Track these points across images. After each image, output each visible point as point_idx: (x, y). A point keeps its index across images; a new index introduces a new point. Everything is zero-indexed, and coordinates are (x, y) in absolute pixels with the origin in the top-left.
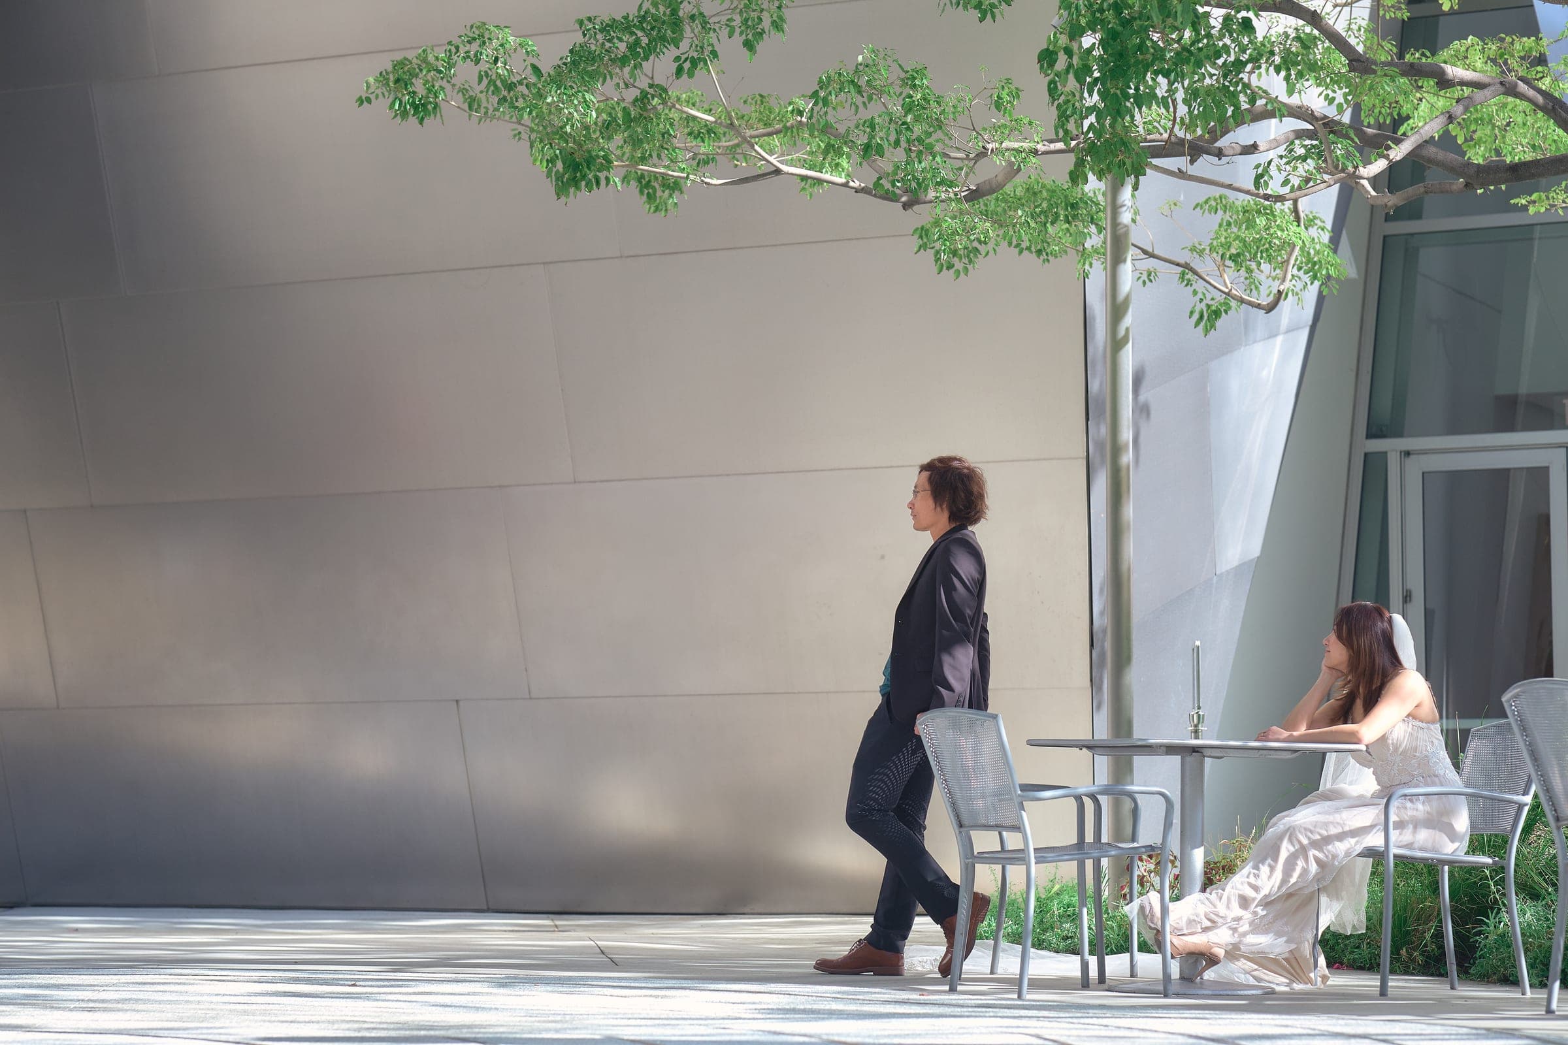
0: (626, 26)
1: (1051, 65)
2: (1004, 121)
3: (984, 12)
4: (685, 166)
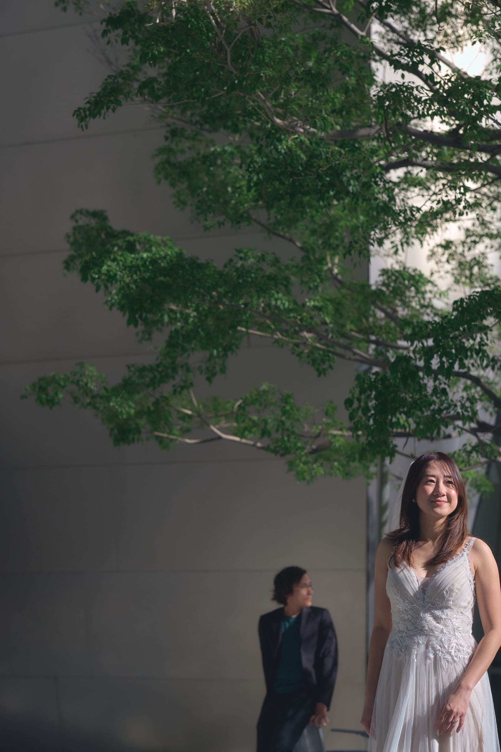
0: (151, 369)
1: (351, 405)
2: (329, 421)
3: (321, 372)
4: (177, 432)
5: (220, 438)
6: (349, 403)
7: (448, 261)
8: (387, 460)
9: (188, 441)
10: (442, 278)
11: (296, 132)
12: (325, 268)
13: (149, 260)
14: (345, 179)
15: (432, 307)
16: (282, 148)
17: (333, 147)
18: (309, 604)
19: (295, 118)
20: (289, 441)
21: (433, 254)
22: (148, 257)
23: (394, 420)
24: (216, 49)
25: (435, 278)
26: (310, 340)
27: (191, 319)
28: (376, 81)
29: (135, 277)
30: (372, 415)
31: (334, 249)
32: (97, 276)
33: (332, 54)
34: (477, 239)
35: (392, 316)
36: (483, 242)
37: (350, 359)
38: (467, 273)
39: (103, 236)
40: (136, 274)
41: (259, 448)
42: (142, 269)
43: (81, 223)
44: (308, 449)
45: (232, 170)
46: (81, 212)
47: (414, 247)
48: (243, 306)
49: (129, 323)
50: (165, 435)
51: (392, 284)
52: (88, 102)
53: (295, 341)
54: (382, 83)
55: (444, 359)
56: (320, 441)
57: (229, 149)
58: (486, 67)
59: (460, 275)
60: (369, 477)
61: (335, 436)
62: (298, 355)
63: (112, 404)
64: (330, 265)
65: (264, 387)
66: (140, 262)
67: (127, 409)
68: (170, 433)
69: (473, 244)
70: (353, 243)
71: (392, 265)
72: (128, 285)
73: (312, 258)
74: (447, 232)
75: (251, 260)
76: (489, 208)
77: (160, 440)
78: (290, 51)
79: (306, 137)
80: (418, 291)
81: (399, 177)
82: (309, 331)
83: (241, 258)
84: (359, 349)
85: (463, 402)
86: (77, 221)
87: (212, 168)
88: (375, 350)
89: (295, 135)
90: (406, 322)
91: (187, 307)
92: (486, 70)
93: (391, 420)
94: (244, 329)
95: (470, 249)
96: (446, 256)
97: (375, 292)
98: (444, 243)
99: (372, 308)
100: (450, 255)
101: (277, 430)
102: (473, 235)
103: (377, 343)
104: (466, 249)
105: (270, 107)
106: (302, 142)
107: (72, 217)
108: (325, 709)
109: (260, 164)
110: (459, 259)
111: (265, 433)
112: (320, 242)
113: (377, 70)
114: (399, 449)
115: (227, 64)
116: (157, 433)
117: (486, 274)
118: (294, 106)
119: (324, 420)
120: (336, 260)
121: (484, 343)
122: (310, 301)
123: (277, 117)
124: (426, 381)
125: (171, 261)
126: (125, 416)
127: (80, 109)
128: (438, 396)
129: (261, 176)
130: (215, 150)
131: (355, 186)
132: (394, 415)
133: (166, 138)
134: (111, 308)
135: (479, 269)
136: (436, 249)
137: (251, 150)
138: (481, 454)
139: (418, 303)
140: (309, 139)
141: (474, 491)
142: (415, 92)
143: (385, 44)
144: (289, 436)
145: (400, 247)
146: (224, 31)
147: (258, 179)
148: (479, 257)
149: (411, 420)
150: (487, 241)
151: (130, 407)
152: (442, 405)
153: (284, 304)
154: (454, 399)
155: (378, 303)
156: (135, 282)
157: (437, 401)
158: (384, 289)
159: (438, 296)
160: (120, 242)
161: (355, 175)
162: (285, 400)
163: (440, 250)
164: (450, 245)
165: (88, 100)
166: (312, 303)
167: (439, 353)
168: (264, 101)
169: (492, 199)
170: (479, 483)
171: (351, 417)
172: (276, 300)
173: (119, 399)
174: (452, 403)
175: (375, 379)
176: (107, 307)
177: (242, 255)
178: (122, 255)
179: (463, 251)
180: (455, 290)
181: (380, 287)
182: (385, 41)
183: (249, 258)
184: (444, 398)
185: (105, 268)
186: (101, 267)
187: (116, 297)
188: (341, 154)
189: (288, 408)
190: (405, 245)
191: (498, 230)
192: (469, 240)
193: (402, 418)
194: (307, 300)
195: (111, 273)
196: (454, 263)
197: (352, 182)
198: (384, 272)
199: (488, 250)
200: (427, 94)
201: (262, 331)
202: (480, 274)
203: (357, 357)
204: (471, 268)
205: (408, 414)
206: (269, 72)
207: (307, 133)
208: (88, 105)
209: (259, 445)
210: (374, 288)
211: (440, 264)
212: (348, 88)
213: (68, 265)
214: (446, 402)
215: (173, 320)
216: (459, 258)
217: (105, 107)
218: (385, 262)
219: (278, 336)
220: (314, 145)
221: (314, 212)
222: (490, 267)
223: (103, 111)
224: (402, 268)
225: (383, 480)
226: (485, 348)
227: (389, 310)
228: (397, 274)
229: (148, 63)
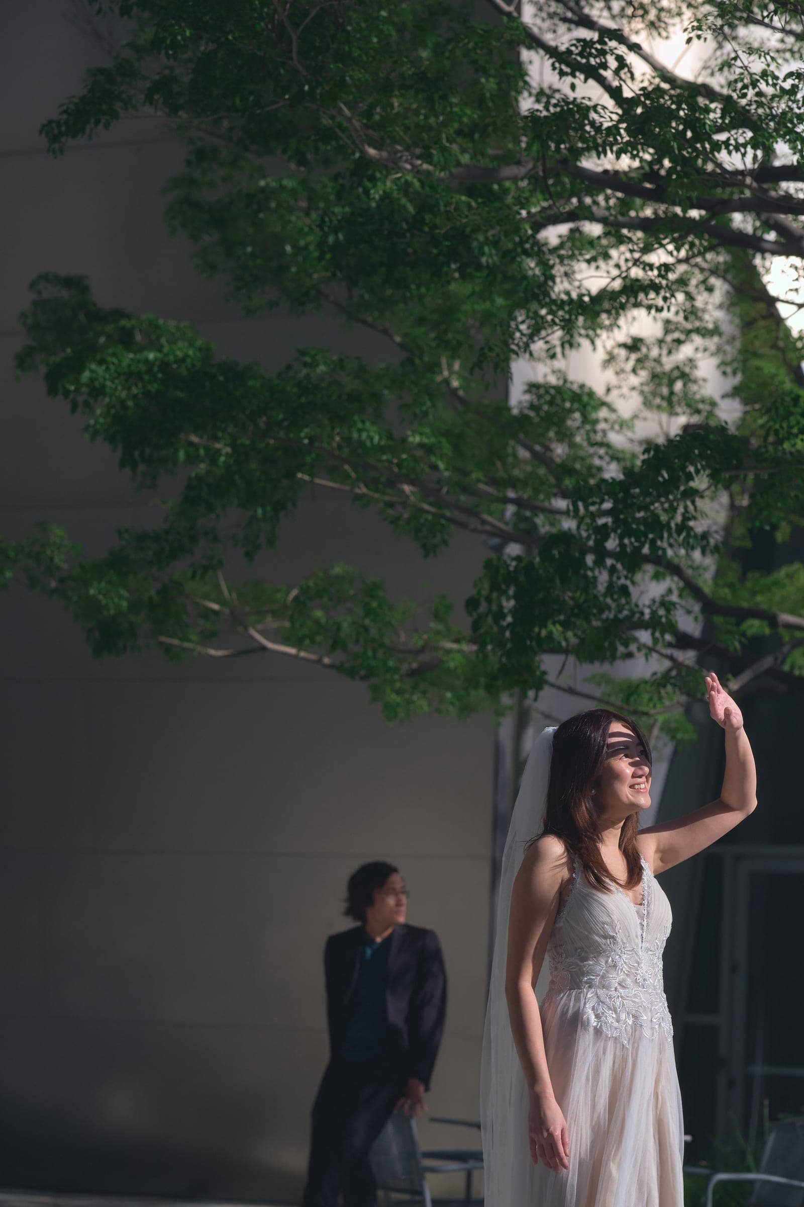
0: (156, 537)
1: (475, 608)
2: (440, 627)
3: (428, 550)
4: (194, 637)
5: (264, 648)
6: (472, 604)
7: (634, 371)
8: (531, 694)
9: (212, 652)
10: (624, 398)
11: (399, 169)
12: (439, 378)
13: (158, 363)
14: (475, 244)
15: (608, 446)
16: (376, 194)
17: (458, 196)
18: (402, 919)
19: (399, 148)
20: (375, 657)
21: (611, 359)
22: (156, 359)
23: (544, 633)
24: (274, 35)
25: (612, 398)
26: (412, 498)
27: (222, 459)
28: (530, 86)
29: (135, 390)
30: (509, 624)
31: (454, 351)
32: (72, 388)
33: (461, 45)
34: (683, 337)
35: (542, 458)
36: (692, 341)
37: (475, 530)
38: (665, 391)
39: (82, 317)
40: (136, 385)
41: (326, 666)
42: (146, 378)
43: (46, 295)
44: (405, 667)
45: (293, 218)
46: (45, 278)
47: (582, 350)
48: (306, 441)
49: (122, 465)
50: (175, 642)
51: (546, 408)
52: (65, 112)
53: (387, 498)
54: (538, 90)
55: (626, 541)
56: (425, 657)
57: (289, 183)
58: (705, 62)
59: (654, 394)
60: (500, 713)
61: (448, 651)
62: (392, 522)
63: (92, 592)
64: (446, 373)
65: (338, 570)
66: (143, 367)
67: (116, 600)
68: (185, 639)
69: (676, 344)
70: (486, 351)
71: (545, 376)
72: (123, 403)
73: (417, 361)
74: (636, 324)
75: (322, 368)
76: (702, 288)
77: (168, 648)
78: (393, 33)
79: (414, 177)
80: (585, 419)
81: (560, 236)
82: (412, 482)
83: (305, 365)
84: (490, 513)
85: (654, 608)
86: (39, 293)
87: (261, 215)
88: (516, 514)
89: (397, 173)
90: (565, 469)
91: (216, 439)
92: (705, 68)
93: (539, 633)
94: (306, 478)
95: (670, 352)
96: (631, 363)
97: (515, 419)
98: (629, 341)
99: (512, 443)
100: (639, 361)
101: (357, 641)
102: (677, 329)
103: (518, 502)
104: (665, 352)
105: (359, 128)
106: (408, 184)
107: (33, 285)
108: (422, 1089)
109: (339, 217)
110: (653, 368)
111: (337, 644)
112: (432, 335)
113: (531, 62)
114: (551, 678)
115: (291, 59)
116: (163, 639)
117: (695, 393)
118: (397, 129)
119: (432, 625)
120: (457, 366)
121: (690, 516)
122: (413, 435)
123: (370, 145)
124: (597, 573)
125: (193, 366)
126: (112, 612)
127: (50, 122)
128: (616, 597)
129: (341, 237)
130: (267, 185)
131: (491, 255)
132: (543, 625)
133: (188, 163)
134: (93, 438)
135: (685, 385)
136: (616, 351)
137: (325, 186)
138: (680, 689)
139: (585, 437)
140: (420, 180)
141: (666, 738)
142: (593, 115)
143: (543, 20)
144: (375, 651)
145: (558, 350)
146: (288, 6)
147: (337, 240)
148: (684, 365)
149: (570, 634)
150: (697, 340)
151: (121, 597)
152: (620, 611)
153: (372, 439)
154: (640, 604)
155: (521, 436)
156: (135, 397)
157: (613, 605)
158: (532, 414)
159: (617, 427)
160: (110, 328)
161: (491, 238)
162: (371, 591)
163: (623, 353)
164: (639, 344)
165: (64, 108)
166: (417, 439)
167: (619, 531)
168: (349, 120)
169: (707, 274)
170: (673, 725)
171: (476, 625)
172: (360, 431)
173: (103, 585)
174: (636, 609)
175: (516, 567)
176: (87, 436)
177: (308, 359)
178: (114, 355)
179: (660, 355)
180: (645, 419)
181: (526, 412)
182: (544, 15)
183: (317, 365)
184: (623, 601)
185: (86, 375)
186: (80, 372)
187: (101, 420)
188: (470, 207)
189: (374, 604)
190: (567, 346)
191: (715, 323)
192: (669, 338)
193: (556, 630)
194: (409, 433)
195: (97, 384)
196: (644, 374)
197: (486, 249)
198: (533, 387)
199: (699, 355)
200: (610, 118)
201: (334, 481)
202: (685, 393)
203: (488, 528)
204: (671, 384)
205: (566, 625)
206: (358, 75)
207: (416, 171)
208: (65, 117)
209: (326, 661)
210: (515, 412)
211: (622, 376)
212: (484, 95)
213: (23, 361)
214: (627, 607)
215: (192, 459)
216: (652, 366)
217: (92, 121)
218: (534, 369)
219: (362, 490)
220: (427, 189)
221: (423, 290)
222: (701, 382)
223: (88, 127)
224: (561, 382)
225: (522, 721)
226: (691, 523)
227: (538, 448)
228: (552, 392)
229: (163, 52)
